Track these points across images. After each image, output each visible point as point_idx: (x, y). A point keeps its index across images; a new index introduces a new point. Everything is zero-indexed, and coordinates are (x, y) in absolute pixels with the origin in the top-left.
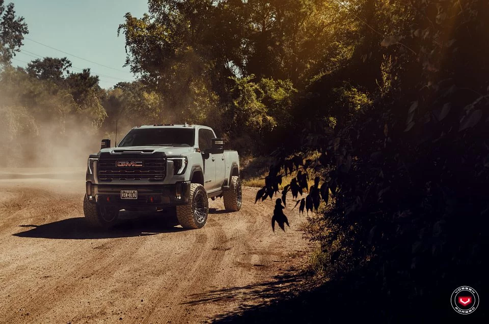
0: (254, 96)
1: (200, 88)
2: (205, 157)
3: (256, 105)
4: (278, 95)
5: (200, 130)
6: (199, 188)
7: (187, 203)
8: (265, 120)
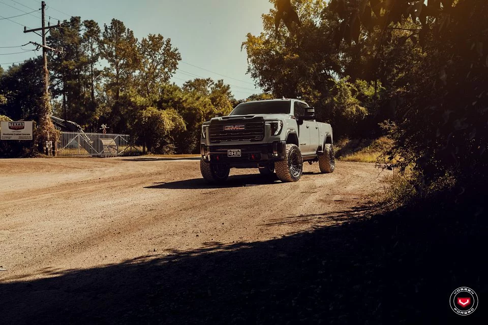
0: (350, 93)
1: (305, 88)
2: (300, 123)
3: (352, 100)
4: (369, 92)
5: (295, 103)
6: (294, 147)
7: (283, 160)
8: (358, 110)
